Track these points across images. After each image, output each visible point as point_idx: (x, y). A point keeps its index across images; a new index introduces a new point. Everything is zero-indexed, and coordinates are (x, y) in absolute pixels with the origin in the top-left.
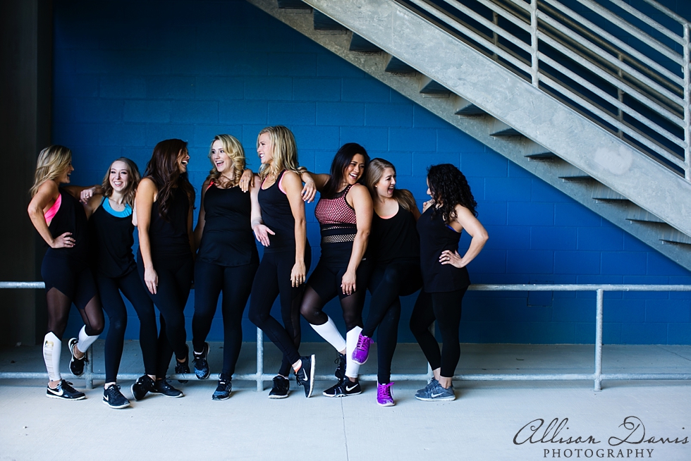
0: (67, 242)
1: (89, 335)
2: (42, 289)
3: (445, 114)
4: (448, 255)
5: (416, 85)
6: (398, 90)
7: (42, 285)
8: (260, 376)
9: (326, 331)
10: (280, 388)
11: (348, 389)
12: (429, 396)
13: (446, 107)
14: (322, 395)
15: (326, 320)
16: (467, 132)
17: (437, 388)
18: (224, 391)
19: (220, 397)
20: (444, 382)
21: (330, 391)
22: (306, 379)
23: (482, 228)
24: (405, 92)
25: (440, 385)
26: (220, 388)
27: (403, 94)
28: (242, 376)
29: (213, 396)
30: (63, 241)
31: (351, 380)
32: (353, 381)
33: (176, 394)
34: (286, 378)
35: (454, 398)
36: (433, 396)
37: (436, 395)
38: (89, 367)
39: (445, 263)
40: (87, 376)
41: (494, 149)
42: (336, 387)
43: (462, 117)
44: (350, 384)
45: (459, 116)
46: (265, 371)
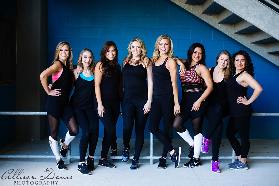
0: (56, 93)
1: (71, 136)
2: (46, 115)
3: (229, 33)
4: (240, 99)
5: (216, 20)
6: (207, 22)
7: (45, 113)
8: (151, 157)
9: (185, 135)
10: (163, 164)
11: (195, 164)
12: (236, 168)
13: (230, 30)
14: (183, 166)
15: (185, 130)
16: (240, 42)
17: (239, 164)
18: (136, 165)
19: (134, 168)
20: (242, 160)
21: (187, 165)
22: (176, 159)
23: (259, 85)
24: (211, 23)
25: (240, 162)
26: (134, 164)
27: (210, 24)
28: (143, 157)
29: (131, 168)
30: (55, 93)
31: (196, 159)
32: (197, 160)
33: (112, 166)
34: (165, 159)
35: (248, 168)
36: (238, 167)
37: (239, 167)
38: (69, 153)
39: (239, 103)
40: (69, 157)
41: (252, 50)
42: (189, 162)
43: (237, 35)
44: (196, 161)
45: (236, 34)
46: (154, 155)
